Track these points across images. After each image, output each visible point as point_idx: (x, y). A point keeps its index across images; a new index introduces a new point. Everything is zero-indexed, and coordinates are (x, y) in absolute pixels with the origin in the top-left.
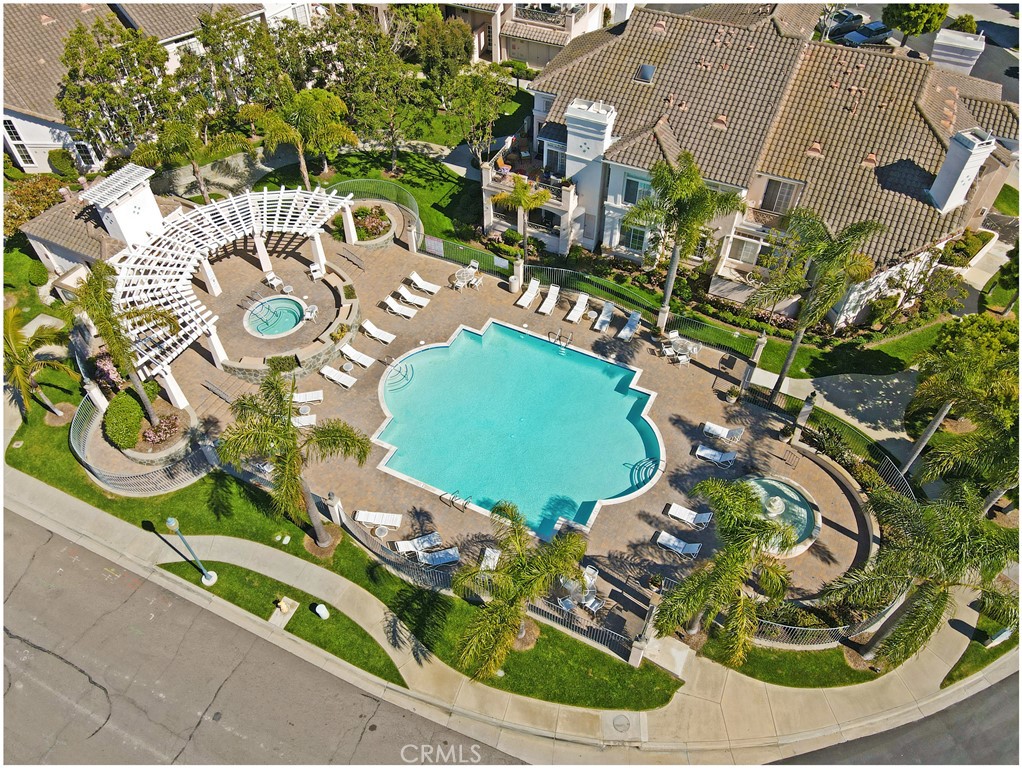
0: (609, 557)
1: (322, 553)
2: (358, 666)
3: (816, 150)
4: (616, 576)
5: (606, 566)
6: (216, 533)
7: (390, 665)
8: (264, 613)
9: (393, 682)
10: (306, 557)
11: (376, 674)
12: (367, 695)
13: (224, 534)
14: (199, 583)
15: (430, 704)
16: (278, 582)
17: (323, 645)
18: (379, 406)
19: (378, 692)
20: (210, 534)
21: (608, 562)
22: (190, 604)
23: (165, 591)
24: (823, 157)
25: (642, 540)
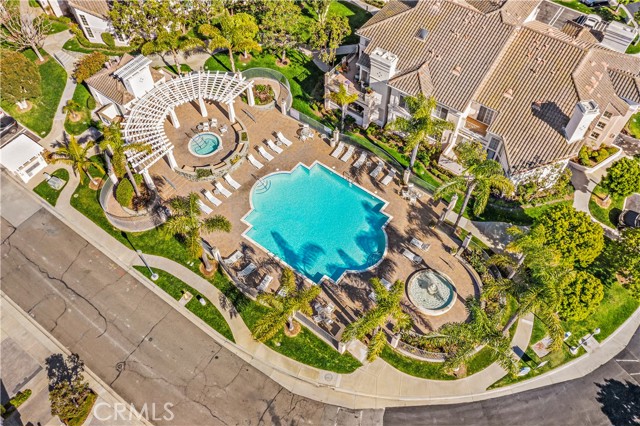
1: (207, 274)
3: (509, 94)
7: (229, 331)
8: (177, 297)
9: (229, 339)
10: (200, 274)
11: (222, 334)
12: (217, 343)
14: (150, 278)
15: (244, 352)
16: (185, 284)
17: (201, 317)
18: (248, 202)
19: (222, 342)
22: (145, 287)
23: (135, 279)
24: (512, 98)
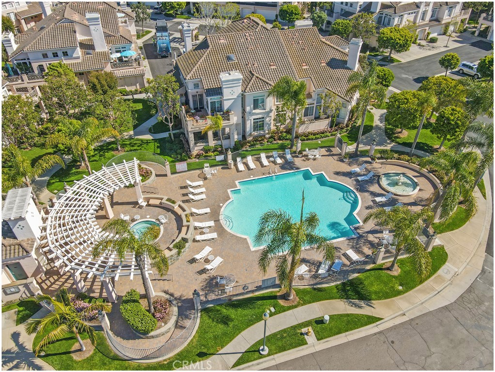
1: (293, 302)
2: (360, 327)
3: (305, 65)
6: (240, 332)
7: (369, 317)
8: (302, 343)
9: (377, 321)
10: (290, 308)
11: (369, 324)
12: (375, 334)
13: (244, 329)
14: (262, 356)
15: (395, 317)
16: (292, 327)
17: (339, 332)
18: (237, 237)
19: (376, 330)
20: (237, 335)
24: (308, 67)
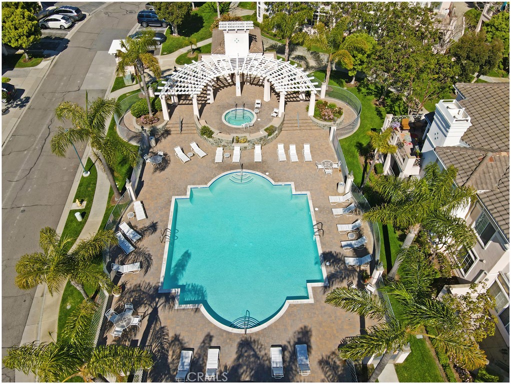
0: (162, 328)
1: (113, 201)
4: (149, 338)
5: (154, 329)
18: (212, 178)
21: (157, 329)
25: (183, 342)
